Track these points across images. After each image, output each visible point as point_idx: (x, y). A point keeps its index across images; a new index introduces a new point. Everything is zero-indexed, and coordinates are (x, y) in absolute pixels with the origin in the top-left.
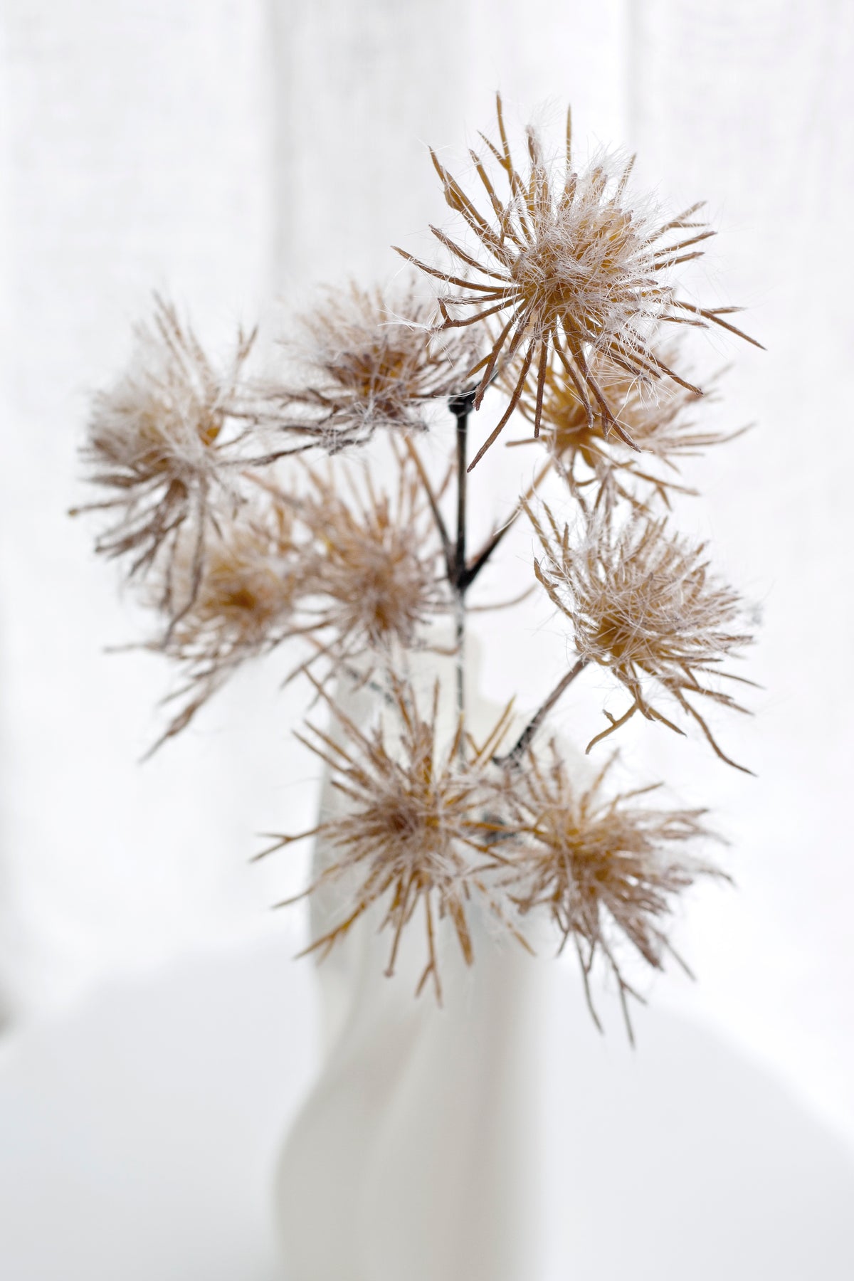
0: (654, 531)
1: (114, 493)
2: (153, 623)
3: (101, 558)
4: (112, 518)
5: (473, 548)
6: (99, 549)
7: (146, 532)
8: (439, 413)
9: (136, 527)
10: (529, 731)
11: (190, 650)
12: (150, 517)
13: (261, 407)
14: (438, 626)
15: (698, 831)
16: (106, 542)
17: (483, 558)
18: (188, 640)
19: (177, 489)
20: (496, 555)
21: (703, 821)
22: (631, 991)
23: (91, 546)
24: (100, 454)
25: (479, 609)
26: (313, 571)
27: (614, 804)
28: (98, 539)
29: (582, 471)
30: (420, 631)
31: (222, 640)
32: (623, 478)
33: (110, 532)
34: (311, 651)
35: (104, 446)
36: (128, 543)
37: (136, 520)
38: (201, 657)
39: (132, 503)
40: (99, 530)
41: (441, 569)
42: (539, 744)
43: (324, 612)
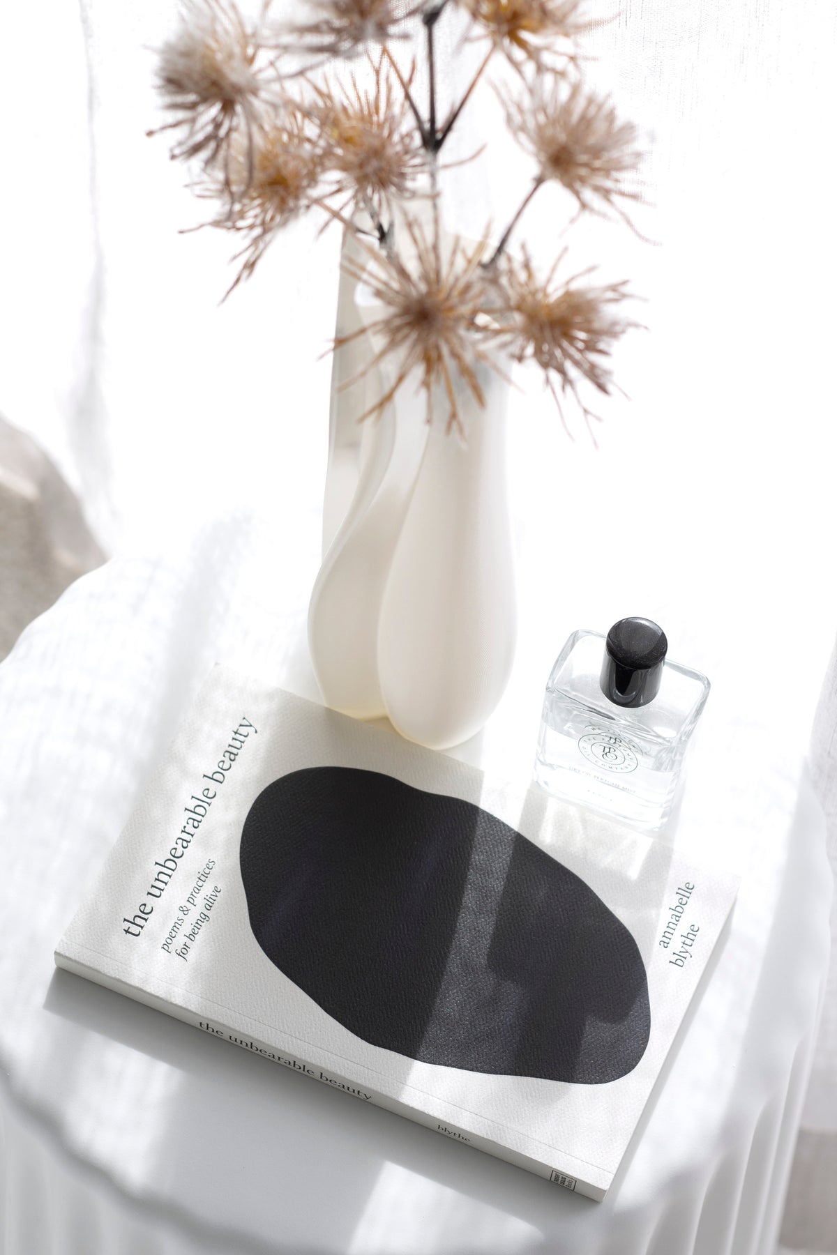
0: (575, 90)
1: (181, 115)
2: (216, 207)
3: (177, 162)
4: (180, 133)
5: (440, 122)
6: (173, 157)
7: (208, 139)
8: (415, 26)
9: (199, 137)
10: (504, 242)
11: (240, 224)
12: (209, 129)
13: (287, 39)
14: (421, 182)
15: (624, 296)
16: (177, 151)
17: (448, 127)
18: (242, 215)
19: (228, 107)
20: (458, 125)
21: (625, 289)
22: (591, 414)
23: (168, 155)
24: (172, 88)
25: (446, 166)
26: (328, 153)
27: (568, 283)
28: (171, 150)
29: (519, 54)
30: (409, 184)
31: (265, 211)
32: (547, 58)
33: (180, 144)
34: (325, 216)
35: (174, 82)
36: (196, 149)
37: (197, 132)
38: (251, 227)
39: (193, 121)
40: (173, 143)
41: (417, 140)
42: (513, 248)
43: (338, 182)
